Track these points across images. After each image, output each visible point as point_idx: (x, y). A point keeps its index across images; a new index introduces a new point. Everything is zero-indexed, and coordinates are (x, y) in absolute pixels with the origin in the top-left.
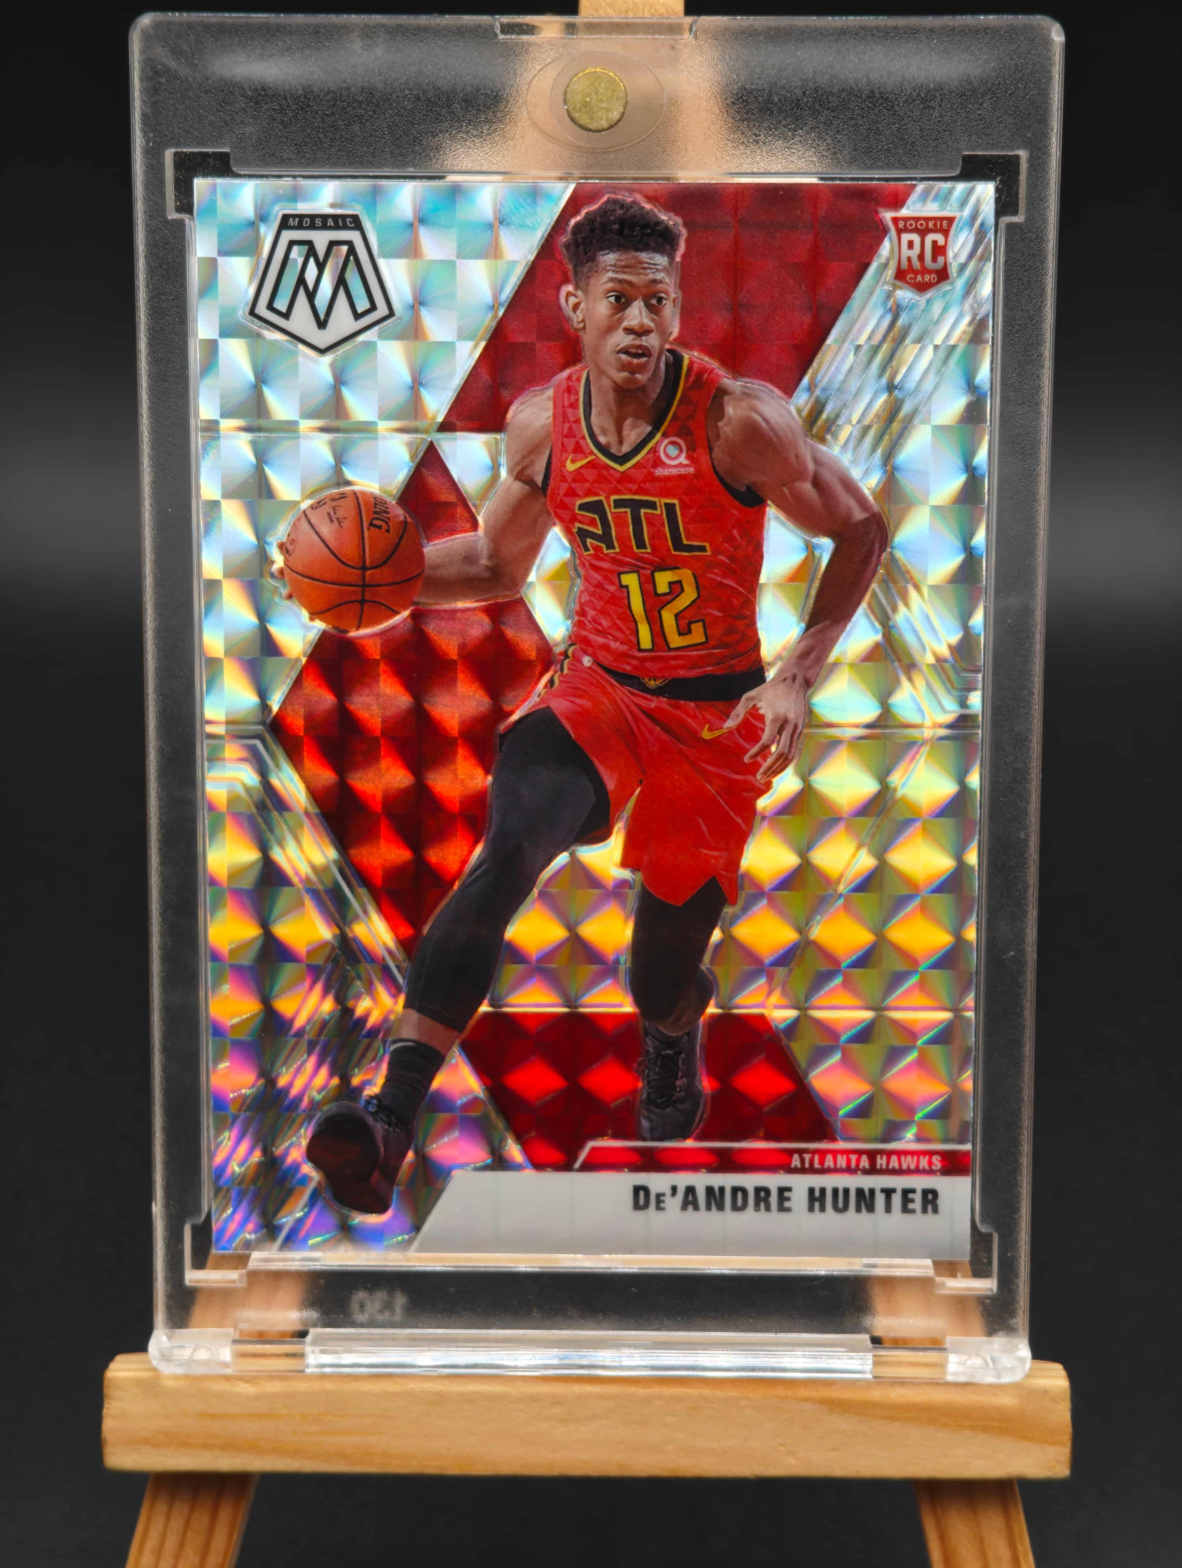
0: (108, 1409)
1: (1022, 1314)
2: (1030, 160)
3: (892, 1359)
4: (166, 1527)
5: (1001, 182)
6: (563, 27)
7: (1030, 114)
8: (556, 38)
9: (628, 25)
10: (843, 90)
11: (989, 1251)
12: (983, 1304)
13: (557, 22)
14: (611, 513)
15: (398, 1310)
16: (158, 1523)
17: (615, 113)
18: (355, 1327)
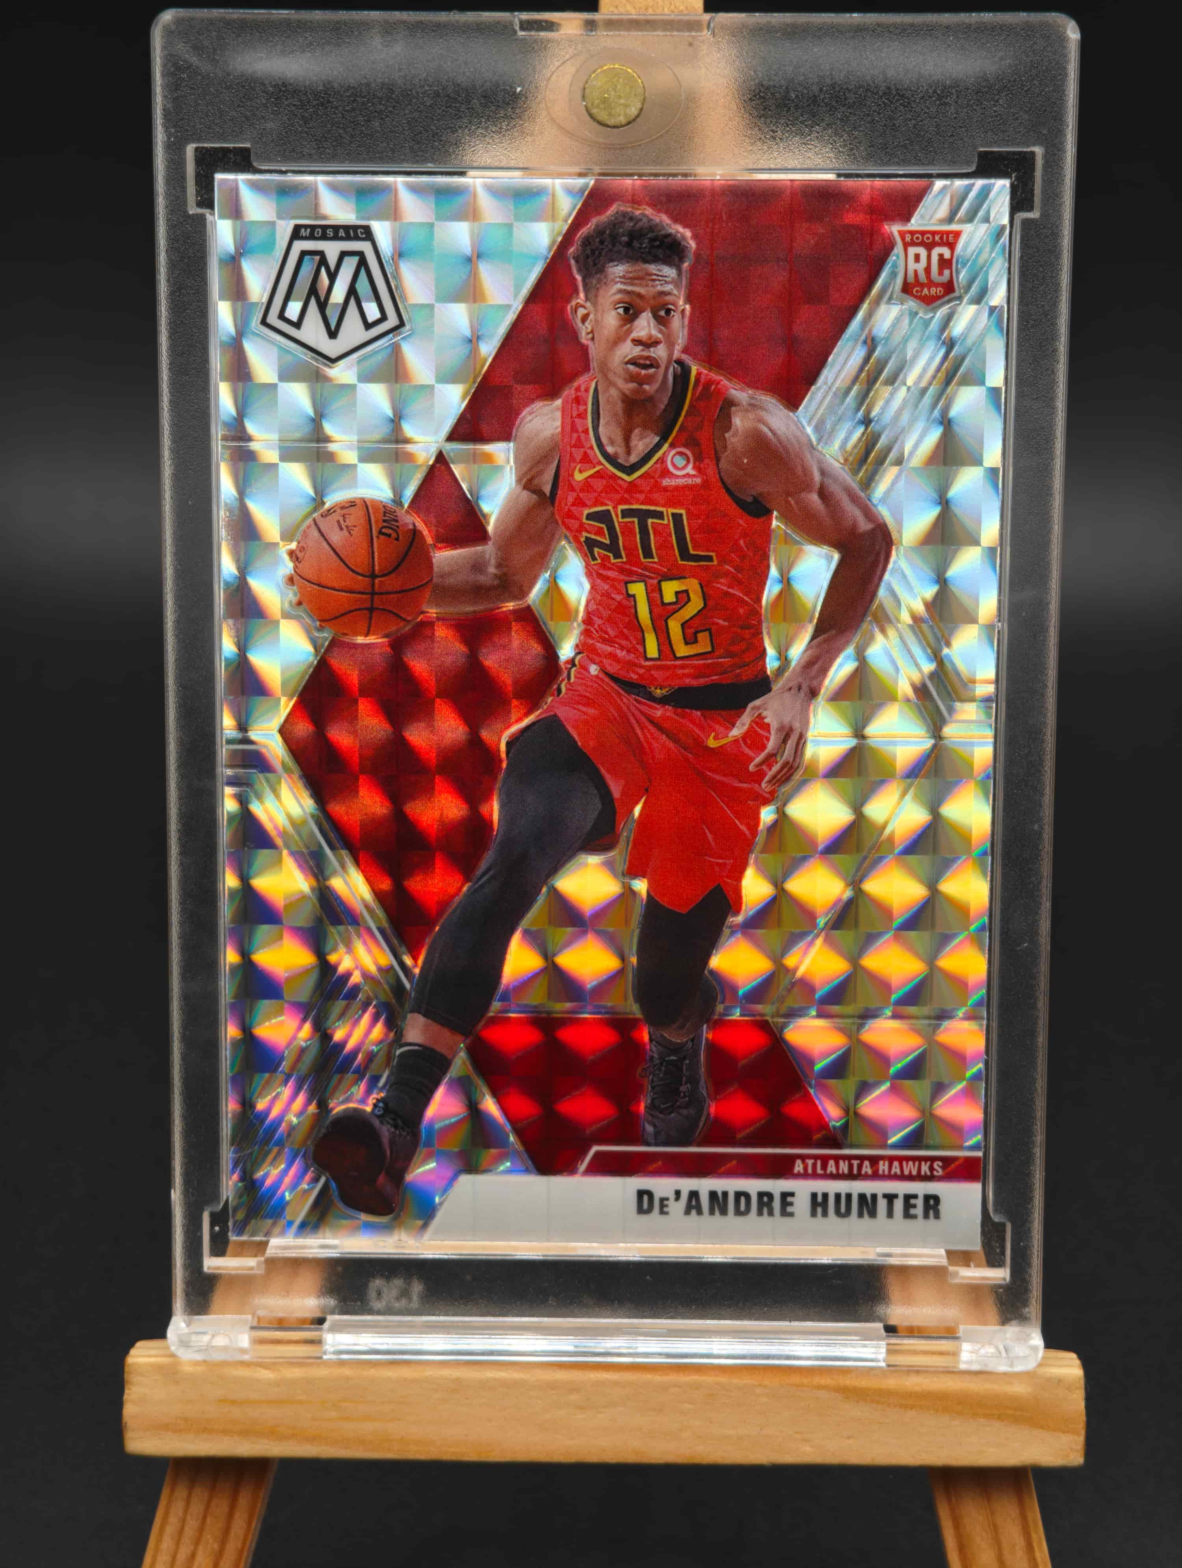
0: (129, 1394)
1: (1034, 1303)
2: (1045, 157)
3: (906, 1348)
4: (186, 1511)
5: (1017, 178)
6: (581, 23)
7: (1046, 110)
8: (576, 35)
9: (648, 22)
10: (860, 87)
11: (1003, 1240)
12: (996, 1292)
13: (575, 19)
14: (619, 522)
15: (415, 1298)
16: (178, 1508)
17: (633, 109)
18: (373, 1314)
